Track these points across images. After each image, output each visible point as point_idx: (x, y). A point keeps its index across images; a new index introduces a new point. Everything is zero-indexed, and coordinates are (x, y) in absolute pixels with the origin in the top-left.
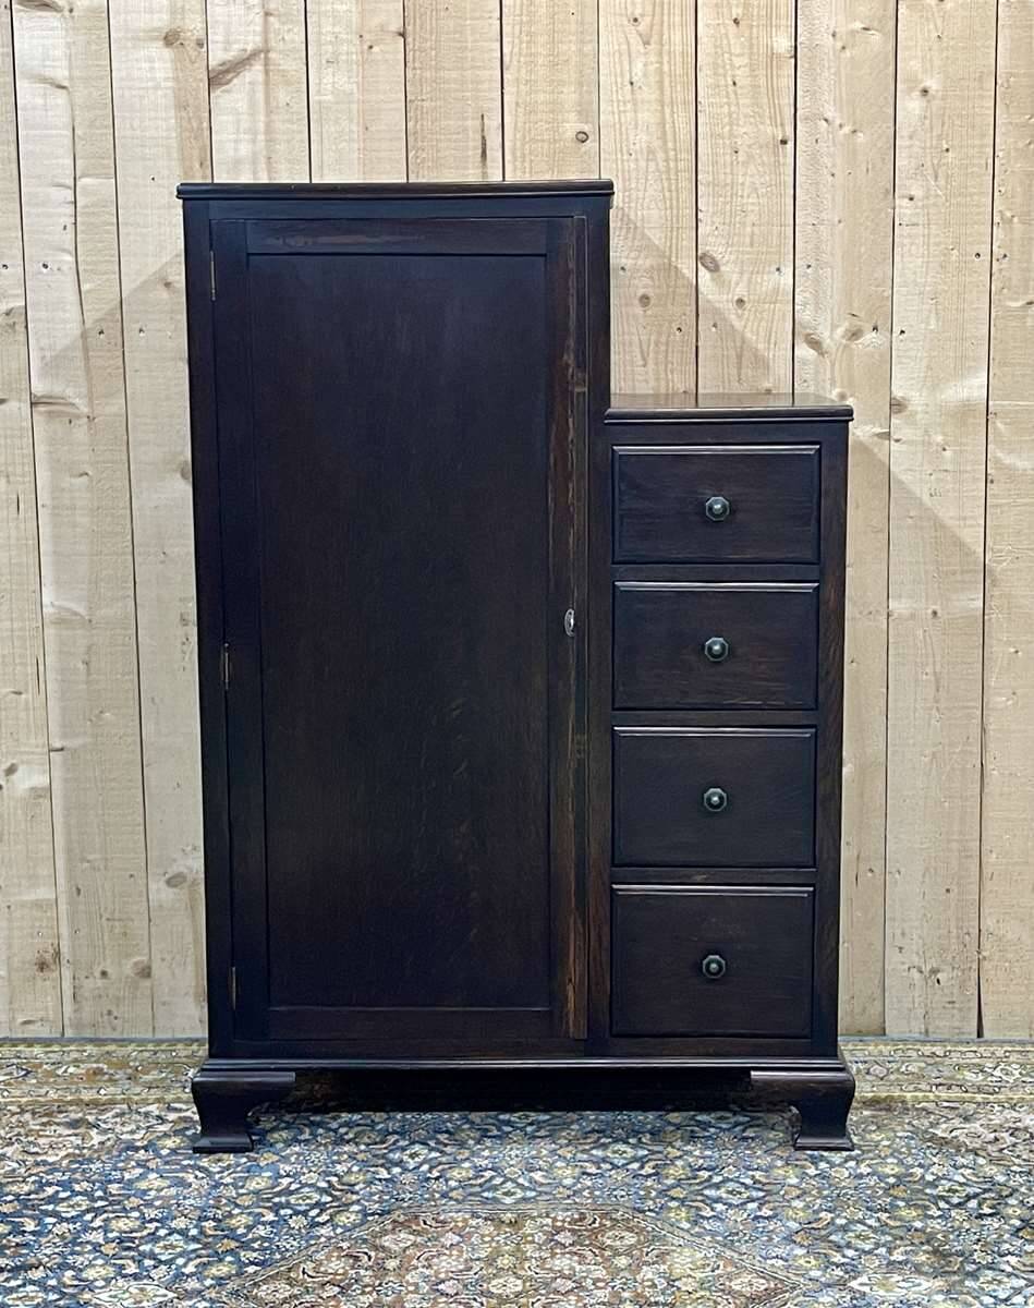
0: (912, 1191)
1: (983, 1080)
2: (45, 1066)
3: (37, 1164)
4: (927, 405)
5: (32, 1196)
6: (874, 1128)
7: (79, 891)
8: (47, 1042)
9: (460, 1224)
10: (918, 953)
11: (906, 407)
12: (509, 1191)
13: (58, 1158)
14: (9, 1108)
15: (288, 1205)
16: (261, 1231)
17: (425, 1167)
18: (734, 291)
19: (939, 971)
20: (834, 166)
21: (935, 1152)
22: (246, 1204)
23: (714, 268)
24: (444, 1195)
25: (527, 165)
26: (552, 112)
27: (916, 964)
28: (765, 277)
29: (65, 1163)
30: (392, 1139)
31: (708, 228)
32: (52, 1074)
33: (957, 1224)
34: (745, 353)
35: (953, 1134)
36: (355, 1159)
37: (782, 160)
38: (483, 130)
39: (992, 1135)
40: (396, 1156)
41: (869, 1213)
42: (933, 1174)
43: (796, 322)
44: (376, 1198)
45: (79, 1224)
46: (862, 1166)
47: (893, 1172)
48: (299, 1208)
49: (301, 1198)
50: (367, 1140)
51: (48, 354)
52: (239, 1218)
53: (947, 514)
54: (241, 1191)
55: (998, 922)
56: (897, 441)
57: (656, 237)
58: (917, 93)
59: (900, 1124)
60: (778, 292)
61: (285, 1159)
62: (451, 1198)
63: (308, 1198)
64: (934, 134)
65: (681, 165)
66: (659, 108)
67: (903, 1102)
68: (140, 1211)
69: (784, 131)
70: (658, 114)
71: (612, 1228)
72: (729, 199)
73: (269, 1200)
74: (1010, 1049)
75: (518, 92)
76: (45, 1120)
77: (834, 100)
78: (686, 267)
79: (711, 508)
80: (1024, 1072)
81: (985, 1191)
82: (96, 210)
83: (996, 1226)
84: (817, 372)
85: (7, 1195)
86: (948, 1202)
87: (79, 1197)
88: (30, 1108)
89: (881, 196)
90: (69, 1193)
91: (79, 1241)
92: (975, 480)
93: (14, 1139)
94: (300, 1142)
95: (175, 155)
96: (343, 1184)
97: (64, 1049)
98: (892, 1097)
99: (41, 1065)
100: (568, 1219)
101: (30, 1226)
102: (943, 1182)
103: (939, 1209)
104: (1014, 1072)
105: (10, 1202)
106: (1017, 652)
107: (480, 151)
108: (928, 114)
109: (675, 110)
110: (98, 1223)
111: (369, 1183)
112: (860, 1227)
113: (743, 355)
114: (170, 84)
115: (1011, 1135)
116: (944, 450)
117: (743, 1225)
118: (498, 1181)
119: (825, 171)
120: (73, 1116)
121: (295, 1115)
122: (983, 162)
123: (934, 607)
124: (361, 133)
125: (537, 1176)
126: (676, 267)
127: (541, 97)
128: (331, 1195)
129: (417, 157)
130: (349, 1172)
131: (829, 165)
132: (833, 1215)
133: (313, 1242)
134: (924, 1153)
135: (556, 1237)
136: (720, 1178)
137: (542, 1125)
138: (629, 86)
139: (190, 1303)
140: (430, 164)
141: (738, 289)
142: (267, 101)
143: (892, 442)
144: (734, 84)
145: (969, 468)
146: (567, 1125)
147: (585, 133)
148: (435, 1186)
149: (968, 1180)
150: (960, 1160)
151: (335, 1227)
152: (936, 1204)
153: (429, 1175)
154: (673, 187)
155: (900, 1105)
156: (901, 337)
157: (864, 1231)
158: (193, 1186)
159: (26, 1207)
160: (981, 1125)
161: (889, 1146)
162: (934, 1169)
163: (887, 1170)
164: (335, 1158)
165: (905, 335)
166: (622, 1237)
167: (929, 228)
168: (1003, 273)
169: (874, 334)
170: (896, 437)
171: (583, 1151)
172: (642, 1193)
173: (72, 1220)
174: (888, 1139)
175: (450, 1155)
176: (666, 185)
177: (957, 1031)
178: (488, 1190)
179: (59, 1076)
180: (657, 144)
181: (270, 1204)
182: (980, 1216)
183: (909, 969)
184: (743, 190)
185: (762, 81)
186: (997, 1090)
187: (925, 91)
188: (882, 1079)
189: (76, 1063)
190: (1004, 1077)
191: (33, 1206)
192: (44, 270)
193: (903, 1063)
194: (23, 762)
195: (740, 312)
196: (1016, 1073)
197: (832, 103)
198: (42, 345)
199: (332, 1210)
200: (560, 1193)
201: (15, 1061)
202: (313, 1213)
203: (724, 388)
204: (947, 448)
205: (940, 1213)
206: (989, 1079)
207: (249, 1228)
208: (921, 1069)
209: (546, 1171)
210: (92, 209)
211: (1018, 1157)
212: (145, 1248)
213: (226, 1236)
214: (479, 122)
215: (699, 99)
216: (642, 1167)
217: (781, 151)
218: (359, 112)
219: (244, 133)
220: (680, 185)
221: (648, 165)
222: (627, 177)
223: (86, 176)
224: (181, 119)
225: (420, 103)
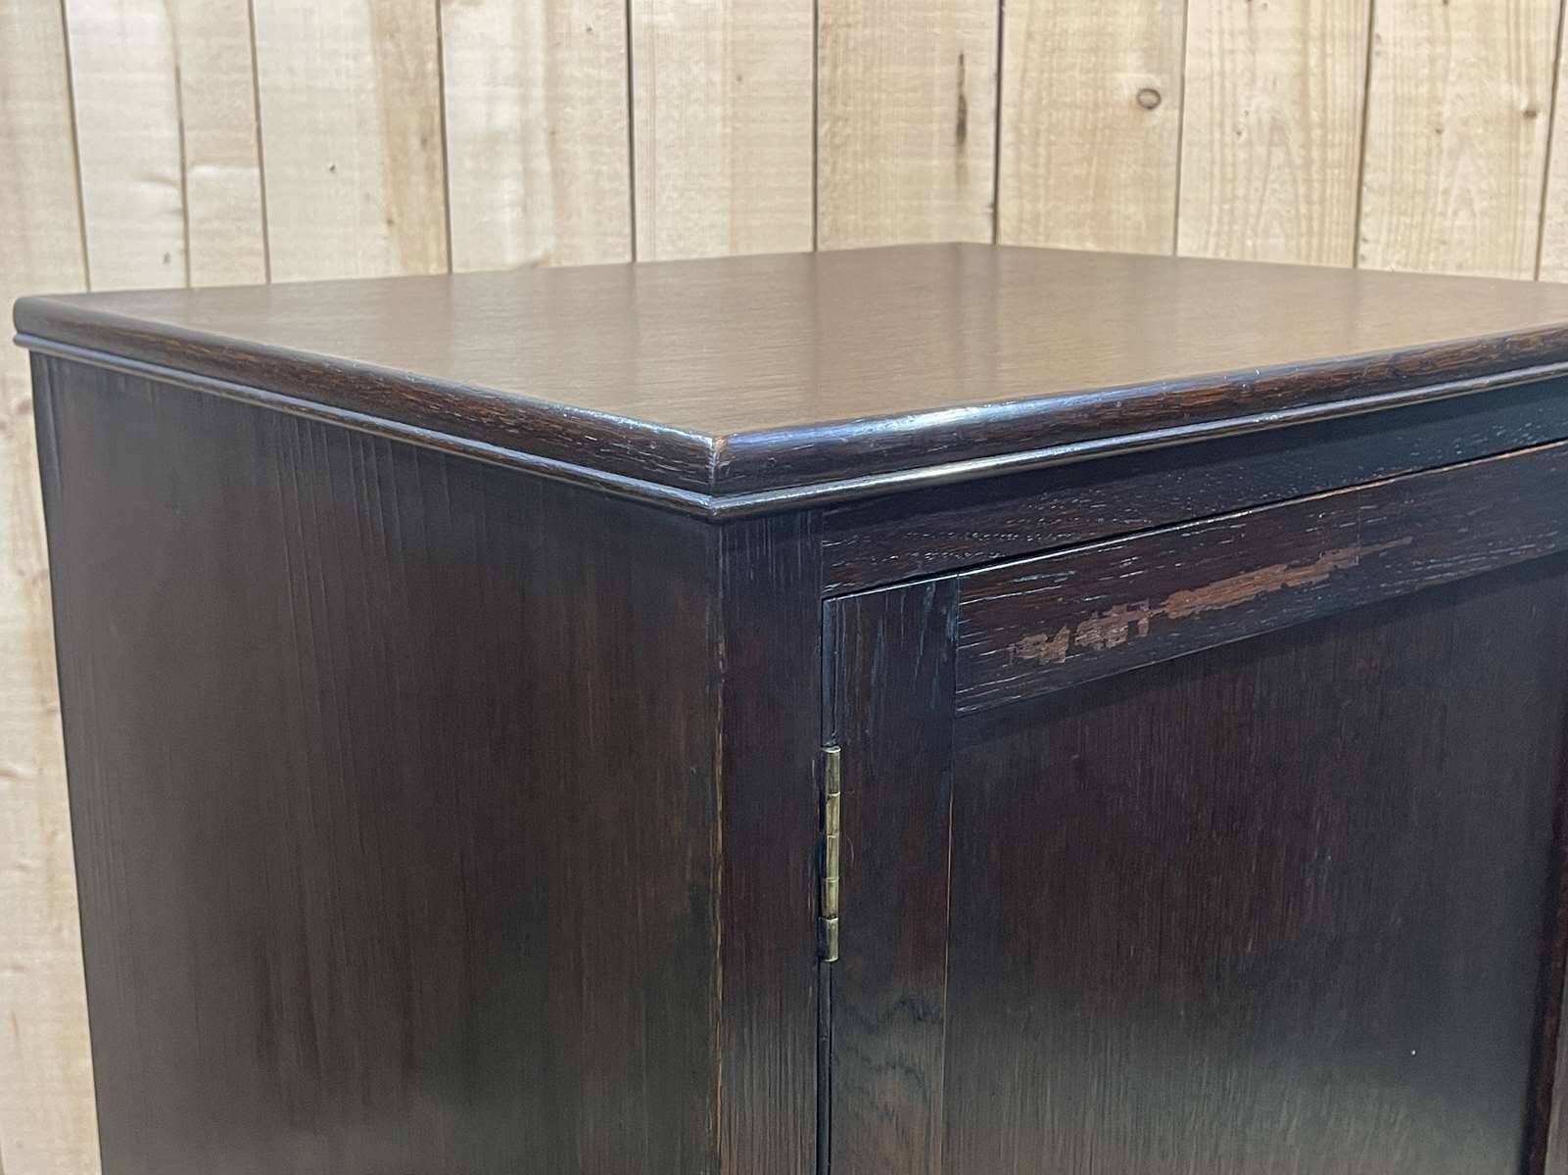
25: (1042, 150)
26: (1095, 51)
37: (1523, 149)
38: (961, 84)
65: (1333, 155)
66: (1299, 46)
69: (1532, 96)
70: (1296, 59)
72: (1418, 218)
75: (1031, 13)
82: (224, 227)
95: (374, 125)
107: (953, 125)
109: (1329, 50)
124: (728, 88)
127: (1075, 23)
129: (834, 135)
138: (1244, 5)
140: (858, 148)
142: (550, 23)
144: (1446, 1)
147: (1154, 92)
154: (1315, 197)
176: (1302, 190)
180: (1289, 113)
184: (1446, 202)
210: (216, 225)
214: (954, 68)
215: (1377, 30)
217: (1523, 130)
218: (725, 46)
219: (506, 84)
220: (1328, 192)
221: (1269, 154)
222: (1229, 175)
223: (204, 161)
224: (385, 55)
225: (842, 32)
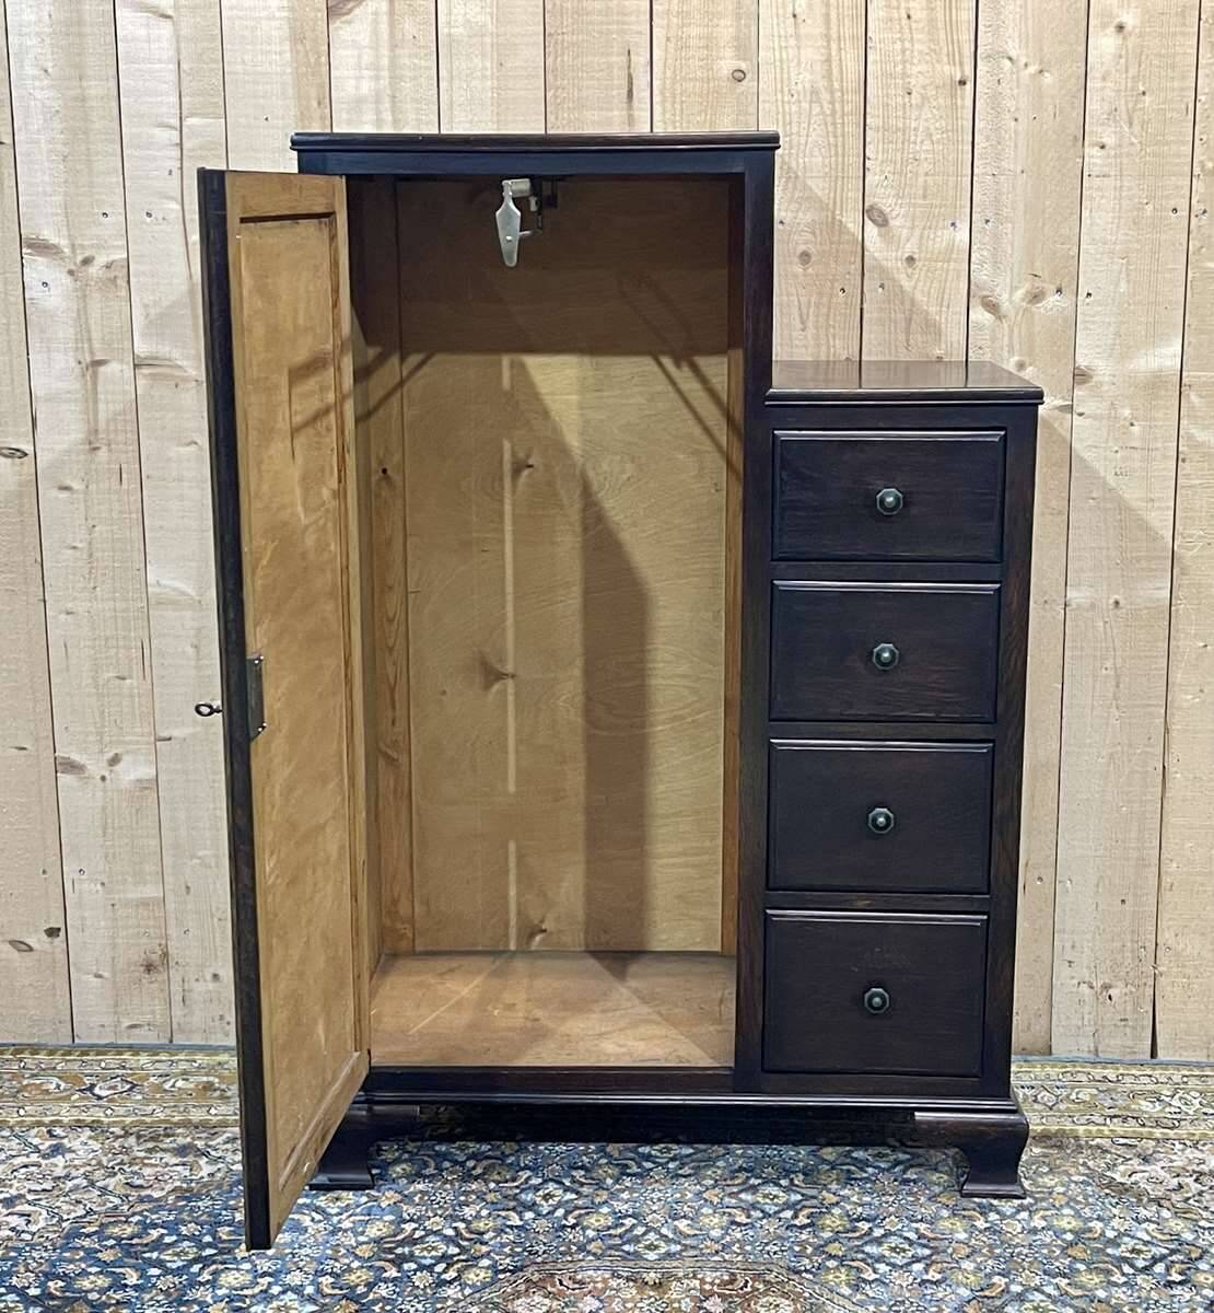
0: (1092, 1249)
1: (1161, 1111)
2: (152, 1079)
3: (141, 1200)
4: (1114, 376)
5: (134, 1241)
6: (1046, 1169)
7: (188, 888)
8: (153, 1050)
9: (600, 1285)
10: (1088, 967)
11: (1092, 377)
12: (652, 1244)
13: (164, 1193)
14: (111, 1130)
15: (411, 1258)
16: (383, 1290)
17: (560, 1213)
18: (903, 248)
19: (1110, 987)
20: (1017, 109)
21: (1114, 1201)
22: (367, 1256)
23: (882, 222)
24: (582, 1248)
25: (678, 106)
26: (707, 47)
27: (1086, 980)
28: (939, 233)
29: (171, 1199)
30: (525, 1175)
31: (877, 177)
32: (159, 1088)
33: (1144, 1294)
34: (914, 316)
35: (1133, 1179)
36: (484, 1200)
37: (960, 104)
38: (629, 67)
39: (1175, 1181)
40: (528, 1197)
41: (1046, 1277)
42: (1113, 1229)
43: (972, 283)
44: (507, 1250)
45: (185, 1277)
46: (1036, 1217)
47: (1069, 1227)
48: (424, 1262)
49: (426, 1249)
50: (497, 1177)
51: (152, 311)
52: (359, 1274)
53: (1132, 494)
54: (362, 1239)
55: (1176, 935)
56: (1081, 414)
57: (819, 187)
58: (1111, 29)
59: (1075, 1164)
60: (952, 250)
61: (408, 1199)
62: (589, 1252)
63: (434, 1248)
64: (1130, 75)
65: (848, 108)
66: (825, 44)
67: (1077, 1138)
68: (252, 1262)
69: (962, 72)
70: (823, 51)
71: (765, 1293)
72: (899, 145)
73: (390, 1251)
74: (1187, 1073)
75: (668, 26)
76: (150, 1145)
77: (1020, 36)
78: (852, 221)
79: (882, 501)
80: (1205, 1102)
81: (1173, 1252)
82: (204, 153)
83: (1188, 1296)
84: (993, 339)
85: (110, 1238)
86: (1132, 1266)
87: (186, 1243)
88: (134, 1129)
89: (1070, 144)
90: (174, 1238)
91: (185, 1298)
92: (1165, 457)
93: (117, 1168)
94: (425, 1177)
95: (290, 92)
96: (472, 1232)
97: (173, 1058)
98: (1064, 1130)
99: (147, 1078)
100: (717, 1281)
101: (132, 1278)
102: (1126, 1239)
103: (1123, 1274)
104: (1194, 1101)
105: (112, 1247)
106: (1206, 646)
107: (625, 91)
108: (1124, 53)
109: (842, 46)
110: (206, 1276)
111: (500, 1231)
112: (1038, 1297)
113: (912, 318)
114: (285, 14)
115: (1196, 1180)
116: (1132, 425)
117: (910, 1291)
118: (640, 1230)
119: (1008, 116)
120: (181, 1141)
121: (419, 1144)
122: (1184, 106)
123: (1116, 596)
124: (495, 70)
125: (682, 1225)
126: (841, 222)
127: (694, 31)
128: (459, 1246)
129: (556, 97)
130: (478, 1217)
131: (1012, 110)
132: (1007, 1280)
133: (439, 1306)
134: (1103, 1203)
135: (705, 1305)
136: (882, 1232)
137: (686, 1160)
138: (792, 19)
140: (570, 105)
141: (908, 246)
142: (392, 34)
143: (1075, 416)
144: (909, 17)
145: (1159, 445)
146: (711, 1162)
147: (742, 72)
148: (571, 1237)
149: (1153, 1237)
150: (1144, 1213)
151: (463, 1286)
152: (1120, 1268)
153: (564, 1222)
154: (839, 132)
155: (1073, 1141)
156: (1088, 300)
157: (1042, 1301)
158: (310, 1230)
159: (129, 1255)
160: (1163, 1168)
161: (1064, 1194)
162: (1115, 1223)
163: (1064, 1224)
164: (462, 1198)
165: (1092, 298)
166: (778, 1305)
167: (1121, 180)
168: (1203, 230)
169: (1057, 297)
170: (1080, 411)
171: (731, 1195)
172: (797, 1249)
173: (178, 1272)
174: (1063, 1185)
175: (586, 1196)
176: (830, 128)
177: (1128, 1050)
178: (628, 1242)
179: (165, 1091)
180: (822, 84)
181: (393, 1256)
182: (1170, 1284)
183: (1079, 983)
184: (916, 136)
185: (940, 14)
186: (1177, 1124)
187: (1120, 28)
188: (1051, 1109)
189: (185, 1074)
190: (1183, 1107)
191: (136, 1252)
192: (148, 220)
193: (1073, 1089)
194: (127, 752)
195: (910, 271)
196: (1196, 1102)
197: (1017, 40)
198: (146, 301)
199: (459, 1265)
200: (707, 1247)
201: (120, 1072)
202: (440, 1268)
203: (890, 354)
204: (1135, 423)
205: (1124, 1279)
206: (1167, 1110)
207: (370, 1286)
208: (1092, 1095)
209: (692, 1219)
210: (199, 152)
211: (1206, 1208)
213: (344, 1296)
214: (624, 58)
215: (869, 34)
216: (795, 1216)
217: (959, 92)
218: (492, 46)
219: (367, 69)
220: (846, 130)
221: (810, 107)
222: (788, 121)
223: (192, 115)
224: (298, 52)
225: (560, 37)
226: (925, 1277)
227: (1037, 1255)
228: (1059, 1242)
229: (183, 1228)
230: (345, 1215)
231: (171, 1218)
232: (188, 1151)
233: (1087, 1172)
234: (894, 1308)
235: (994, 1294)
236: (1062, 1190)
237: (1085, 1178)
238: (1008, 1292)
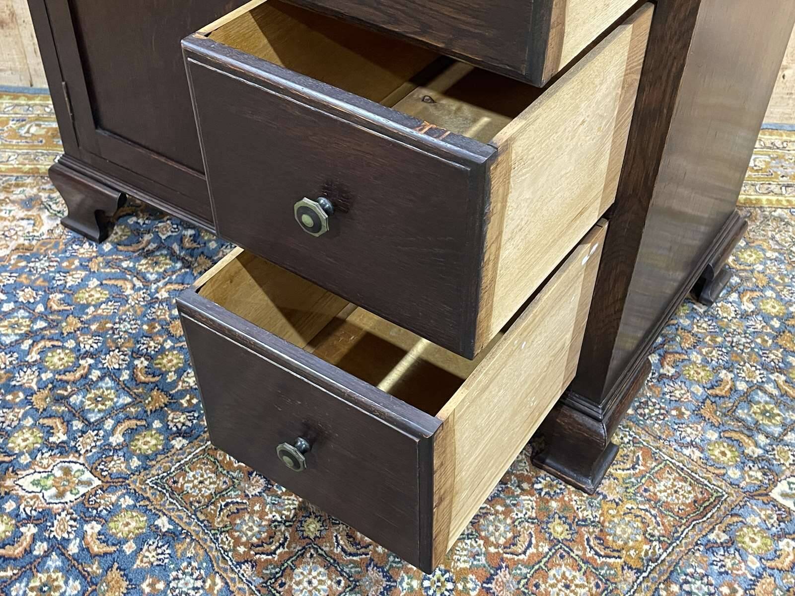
2: (11, 123)
8: (15, 93)
13: (8, 252)
29: (13, 259)
32: (15, 134)
41: (765, 373)
45: (16, 355)
46: (745, 300)
47: (775, 312)
52: (170, 357)
68: (76, 339)
87: (21, 313)
90: (12, 306)
91: (12, 384)
97: (30, 102)
99: (7, 121)
110: (34, 356)
112: (762, 397)
120: (29, 192)
132: (732, 376)
139: (114, 498)
157: (767, 403)
158: (130, 301)
161: (763, 273)
174: (761, 263)
179: (21, 136)
189: (38, 121)
212: (75, 400)
213: (156, 386)
226: (661, 371)
227: (753, 346)
228: (769, 330)
229: (21, 293)
230: (163, 281)
231: (12, 281)
232: (33, 203)
233: (777, 247)
234: (640, 411)
235: (723, 393)
236: (760, 267)
237: (776, 254)
238: (736, 391)
